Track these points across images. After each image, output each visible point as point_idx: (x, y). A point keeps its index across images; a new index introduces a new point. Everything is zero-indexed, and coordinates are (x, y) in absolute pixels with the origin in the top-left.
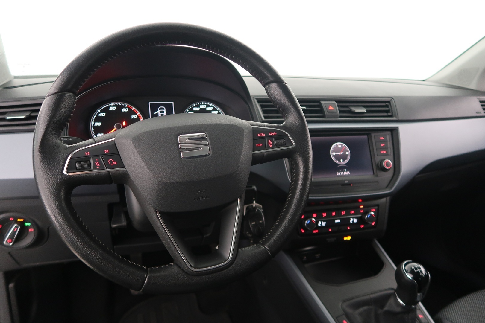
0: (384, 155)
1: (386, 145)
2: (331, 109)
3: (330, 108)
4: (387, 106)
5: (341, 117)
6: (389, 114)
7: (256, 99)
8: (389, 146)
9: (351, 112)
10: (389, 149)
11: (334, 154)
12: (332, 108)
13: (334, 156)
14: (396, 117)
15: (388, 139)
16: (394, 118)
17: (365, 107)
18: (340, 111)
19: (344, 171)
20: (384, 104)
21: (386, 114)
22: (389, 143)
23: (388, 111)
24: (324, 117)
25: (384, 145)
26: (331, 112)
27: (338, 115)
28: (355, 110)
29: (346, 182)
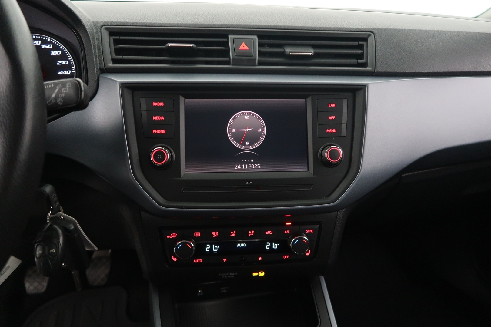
0: (332, 135)
1: (339, 117)
3: (241, 48)
4: (361, 47)
5: (260, 64)
6: (360, 61)
7: (107, 29)
8: (344, 121)
9: (283, 55)
10: (344, 126)
11: (234, 130)
12: (246, 48)
13: (233, 134)
14: (371, 66)
15: (344, 108)
16: (369, 69)
17: (314, 47)
18: (260, 54)
19: (249, 163)
20: (356, 43)
21: (354, 61)
22: (345, 113)
23: (361, 56)
24: (228, 63)
25: (334, 117)
26: (244, 54)
27: (256, 59)
28: (290, 52)
29: (247, 183)
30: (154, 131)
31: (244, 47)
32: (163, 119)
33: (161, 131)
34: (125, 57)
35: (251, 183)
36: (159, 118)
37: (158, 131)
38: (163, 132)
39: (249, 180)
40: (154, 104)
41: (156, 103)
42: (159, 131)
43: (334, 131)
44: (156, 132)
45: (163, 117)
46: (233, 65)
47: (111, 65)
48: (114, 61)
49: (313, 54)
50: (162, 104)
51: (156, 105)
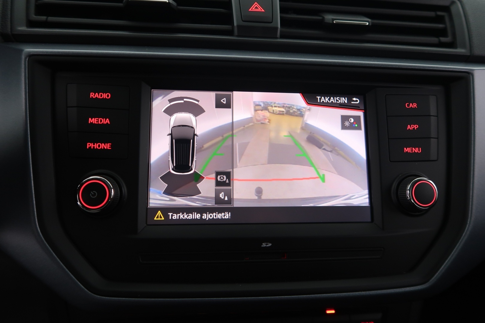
1: (424, 126)
2: (256, 10)
3: (252, 9)
4: (439, 20)
6: (443, 39)
8: (433, 133)
9: (320, 24)
10: (433, 142)
12: (260, 9)
14: (464, 47)
15: (433, 111)
16: (460, 51)
18: (284, 21)
20: (432, 14)
21: (434, 40)
22: (433, 120)
23: (443, 33)
24: (230, 33)
25: (416, 127)
26: (256, 18)
27: (277, 28)
28: (333, 20)
29: (264, 245)
30: (90, 145)
31: (256, 8)
32: (107, 123)
33: (103, 144)
34: (51, 19)
35: (270, 245)
36: (101, 121)
37: (96, 146)
38: (107, 146)
39: (267, 240)
40: (92, 95)
41: (97, 94)
42: (99, 146)
43: (416, 150)
44: (94, 147)
45: (107, 119)
46: (238, 36)
47: (23, 28)
48: (31, 24)
49: (370, 25)
50: (108, 96)
51: (96, 97)
